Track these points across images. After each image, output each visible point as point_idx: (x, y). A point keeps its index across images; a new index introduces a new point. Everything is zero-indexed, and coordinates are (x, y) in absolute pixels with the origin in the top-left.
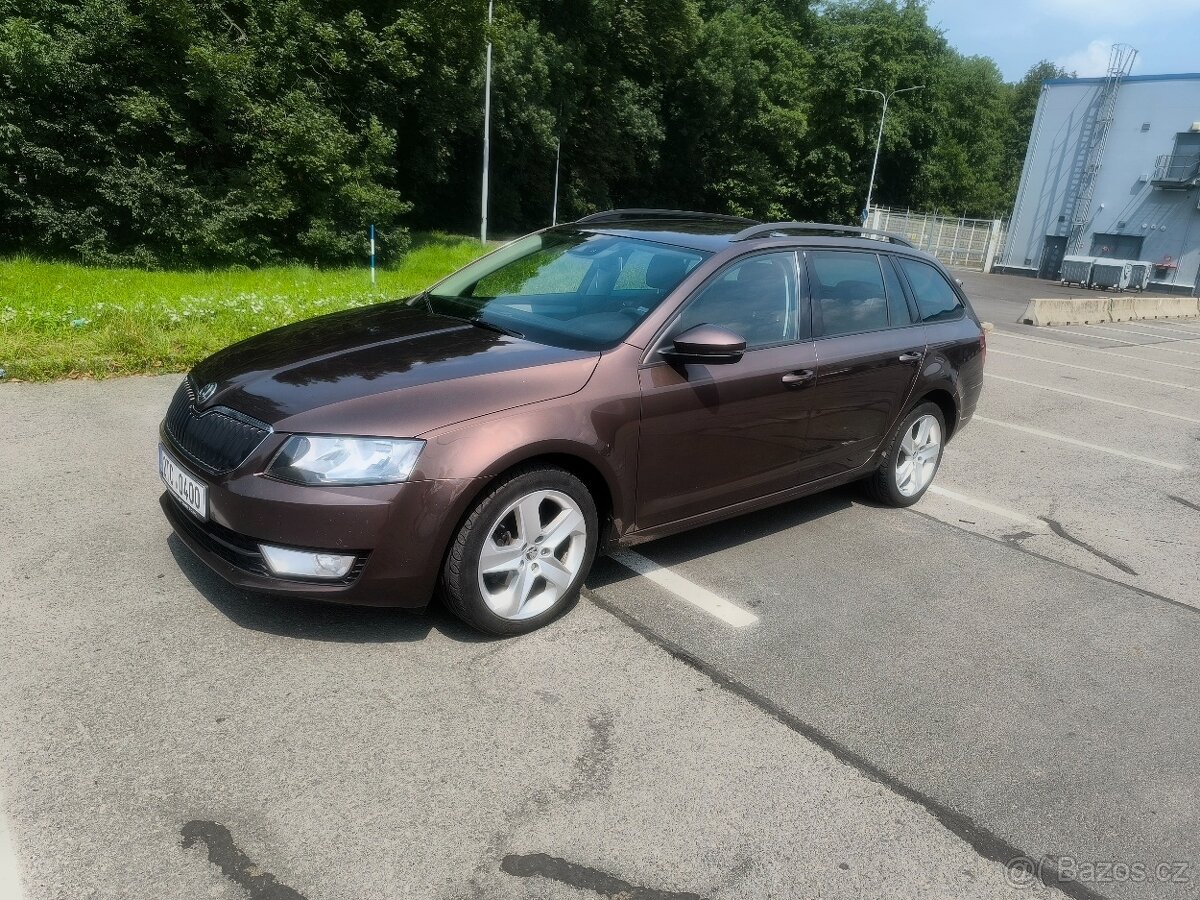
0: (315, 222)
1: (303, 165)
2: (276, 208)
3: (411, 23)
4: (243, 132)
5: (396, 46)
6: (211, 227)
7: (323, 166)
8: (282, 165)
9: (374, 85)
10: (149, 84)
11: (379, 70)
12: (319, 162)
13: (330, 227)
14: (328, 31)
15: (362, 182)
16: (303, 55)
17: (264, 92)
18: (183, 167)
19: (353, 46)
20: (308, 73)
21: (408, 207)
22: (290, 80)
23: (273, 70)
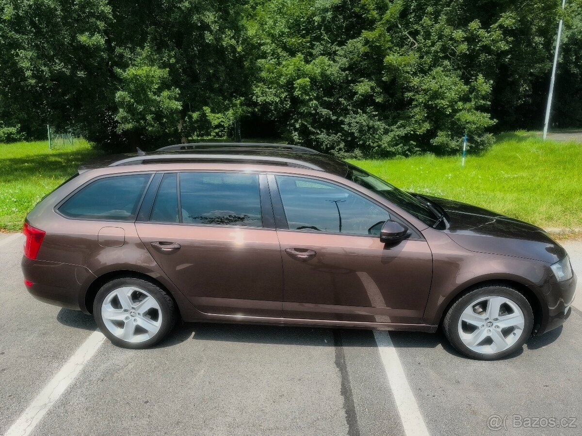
0: (440, 133)
1: (436, 105)
2: (420, 129)
3: (508, 19)
4: (410, 91)
5: (497, 34)
6: (387, 139)
7: (447, 105)
8: (427, 106)
9: (483, 57)
10: (368, 76)
11: (486, 49)
12: (444, 103)
13: (448, 136)
14: (459, 34)
15: (469, 110)
16: (444, 49)
17: (422, 71)
18: (377, 113)
19: (471, 39)
20: (446, 57)
21: (495, 121)
22: (436, 62)
23: (428, 59)
